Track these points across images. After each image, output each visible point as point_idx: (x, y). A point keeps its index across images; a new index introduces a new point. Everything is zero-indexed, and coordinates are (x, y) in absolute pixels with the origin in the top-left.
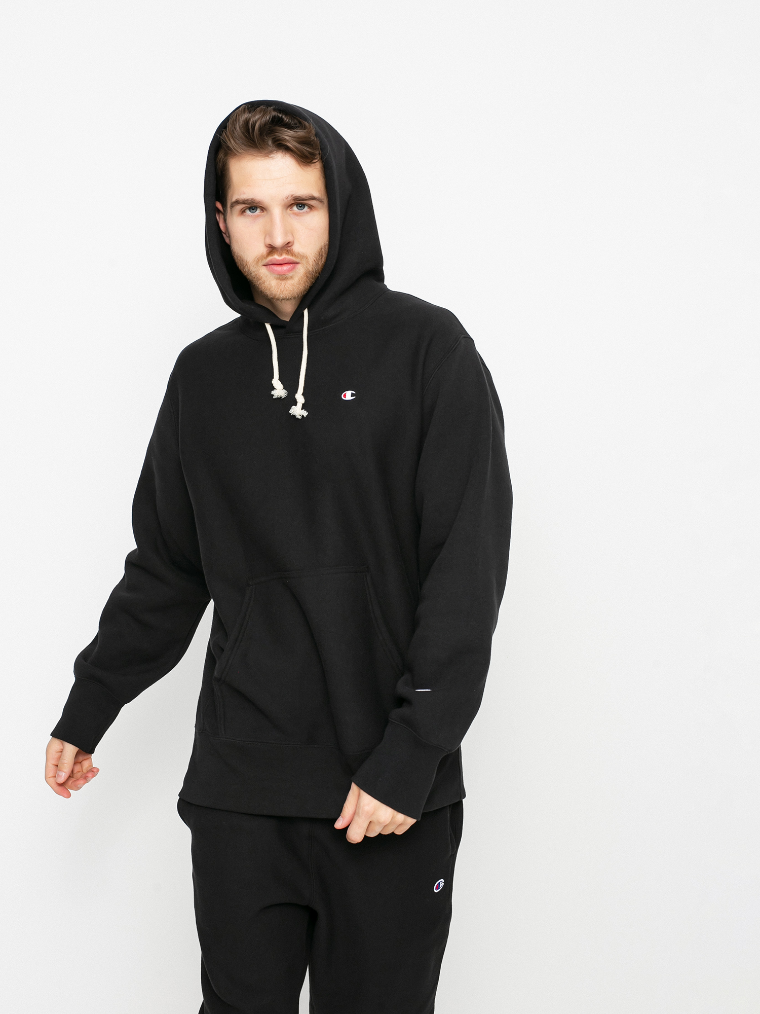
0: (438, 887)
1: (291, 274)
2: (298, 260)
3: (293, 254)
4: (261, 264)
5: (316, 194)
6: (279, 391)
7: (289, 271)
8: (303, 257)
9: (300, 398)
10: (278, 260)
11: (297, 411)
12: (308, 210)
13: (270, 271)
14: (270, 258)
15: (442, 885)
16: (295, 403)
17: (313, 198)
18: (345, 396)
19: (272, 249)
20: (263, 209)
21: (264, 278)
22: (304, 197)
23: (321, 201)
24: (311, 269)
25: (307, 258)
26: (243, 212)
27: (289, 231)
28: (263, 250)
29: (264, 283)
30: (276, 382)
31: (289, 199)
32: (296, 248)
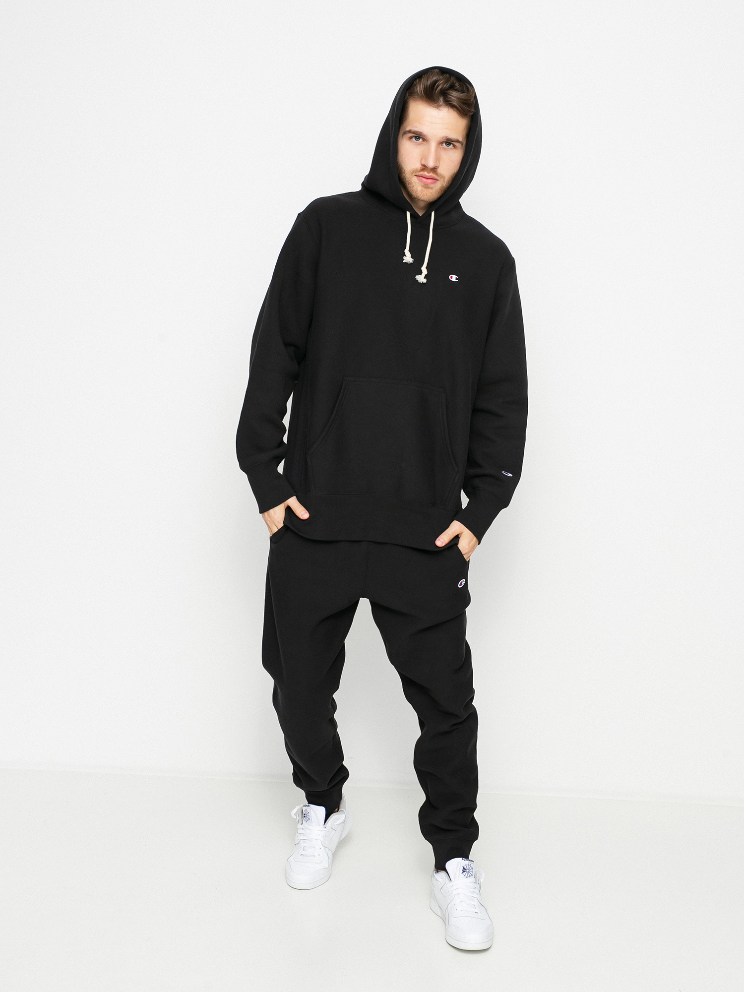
0: (461, 585)
1: (432, 186)
2: (438, 178)
3: (437, 174)
4: (414, 174)
5: (460, 139)
6: (408, 258)
7: (432, 183)
8: (443, 177)
9: (424, 269)
10: (426, 176)
11: (421, 279)
12: (453, 148)
13: (419, 180)
14: (422, 173)
15: (463, 583)
16: (421, 273)
17: (458, 141)
18: (452, 277)
19: (424, 168)
20: (424, 140)
21: (414, 184)
22: (453, 140)
23: (462, 144)
24: (444, 186)
25: (444, 178)
26: (411, 138)
27: (438, 159)
28: (418, 166)
29: (413, 187)
30: (407, 251)
31: (444, 138)
32: (440, 171)
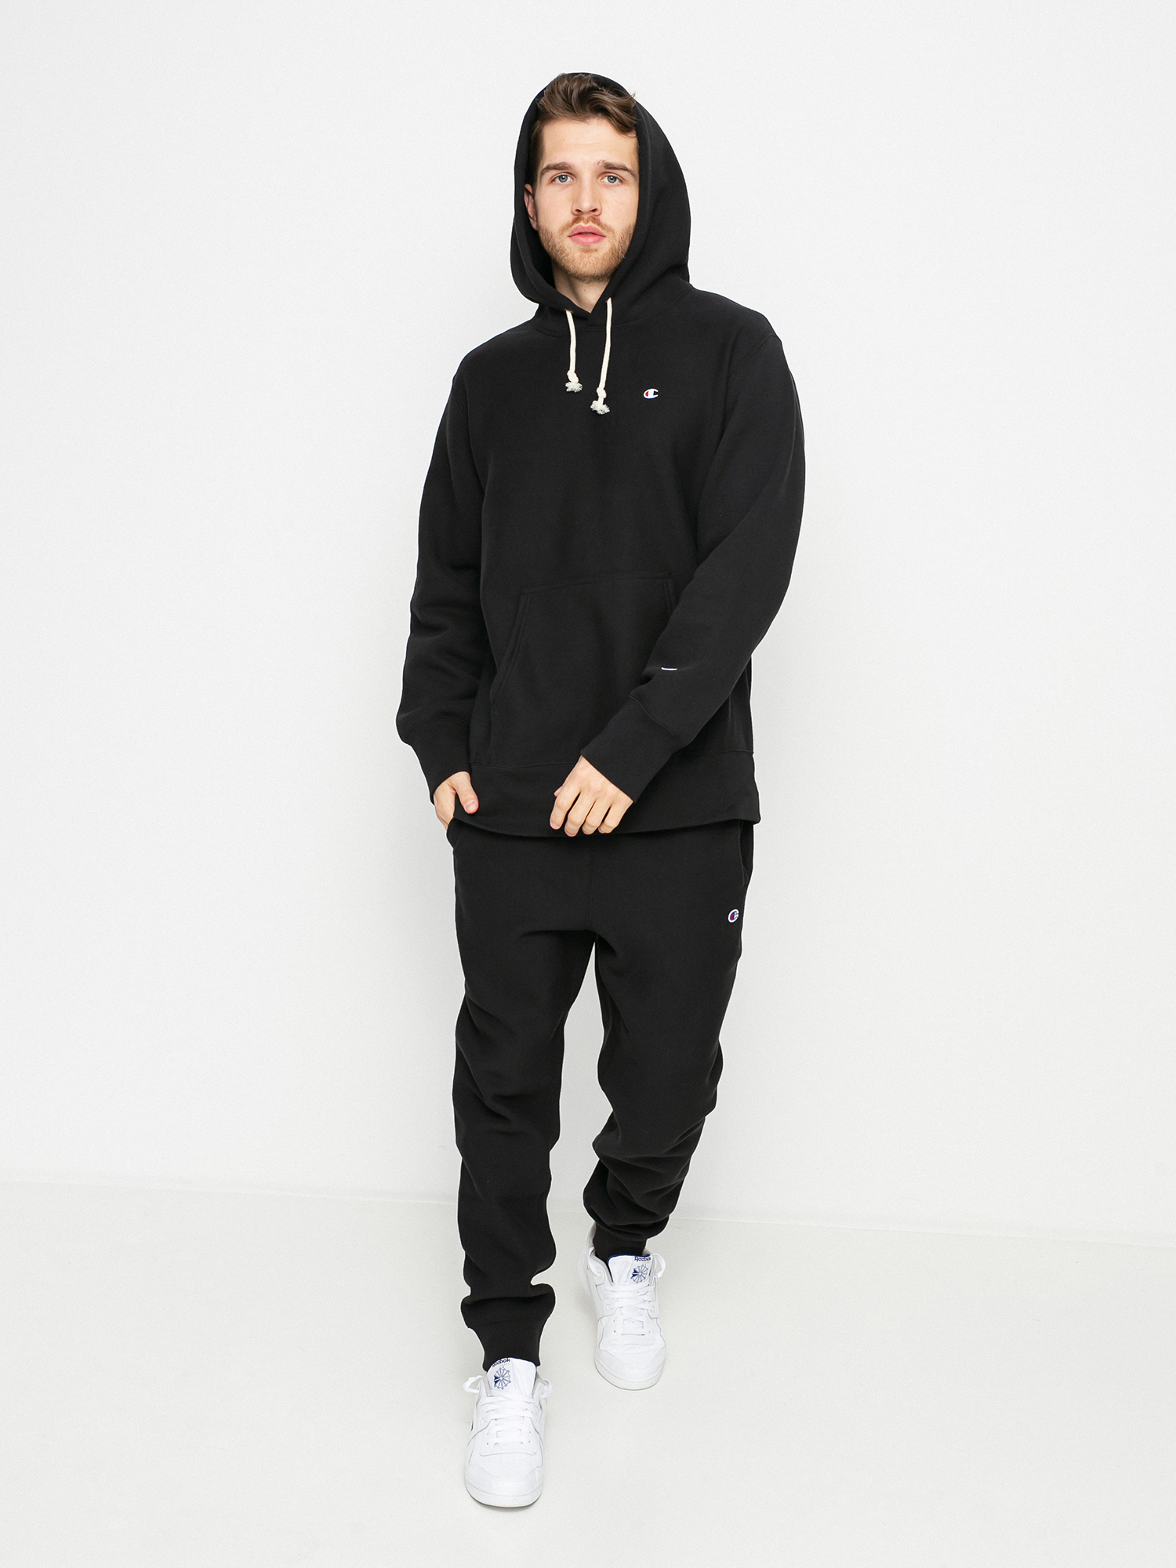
0: (732, 918)
1: (594, 246)
2: (604, 232)
3: (599, 224)
4: (567, 233)
5: (629, 166)
6: (575, 384)
7: (595, 242)
8: (610, 230)
9: (601, 392)
10: (583, 228)
11: (599, 406)
12: (619, 183)
13: (574, 241)
14: (576, 225)
15: (736, 916)
16: (596, 398)
17: (625, 169)
18: (647, 394)
19: (578, 214)
20: (573, 175)
21: (568, 250)
22: (616, 167)
23: (633, 174)
24: (616, 244)
25: (613, 232)
26: (553, 180)
27: (595, 198)
28: (568, 217)
29: (567, 255)
30: (571, 375)
31: (601, 167)
32: (605, 218)
